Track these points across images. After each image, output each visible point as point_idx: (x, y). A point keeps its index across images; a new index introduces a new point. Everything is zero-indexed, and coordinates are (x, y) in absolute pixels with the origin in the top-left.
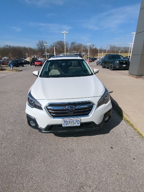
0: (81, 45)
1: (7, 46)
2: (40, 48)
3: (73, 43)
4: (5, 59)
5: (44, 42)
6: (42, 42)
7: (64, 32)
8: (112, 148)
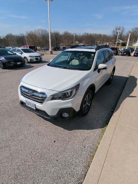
2: (115, 35)
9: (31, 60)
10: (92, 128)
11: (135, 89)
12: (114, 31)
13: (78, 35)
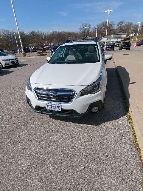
0: (131, 24)
1: (53, 32)
2: (83, 32)
3: (120, 23)
4: (51, 45)
5: (87, 25)
6: (86, 24)
7: (108, 10)
8: (92, 140)
9: (6, 64)
10: (117, 118)
11: (130, 76)
12: (81, 28)
13: (46, 34)
